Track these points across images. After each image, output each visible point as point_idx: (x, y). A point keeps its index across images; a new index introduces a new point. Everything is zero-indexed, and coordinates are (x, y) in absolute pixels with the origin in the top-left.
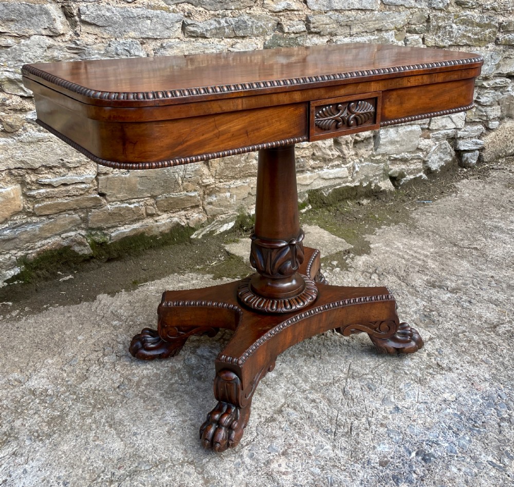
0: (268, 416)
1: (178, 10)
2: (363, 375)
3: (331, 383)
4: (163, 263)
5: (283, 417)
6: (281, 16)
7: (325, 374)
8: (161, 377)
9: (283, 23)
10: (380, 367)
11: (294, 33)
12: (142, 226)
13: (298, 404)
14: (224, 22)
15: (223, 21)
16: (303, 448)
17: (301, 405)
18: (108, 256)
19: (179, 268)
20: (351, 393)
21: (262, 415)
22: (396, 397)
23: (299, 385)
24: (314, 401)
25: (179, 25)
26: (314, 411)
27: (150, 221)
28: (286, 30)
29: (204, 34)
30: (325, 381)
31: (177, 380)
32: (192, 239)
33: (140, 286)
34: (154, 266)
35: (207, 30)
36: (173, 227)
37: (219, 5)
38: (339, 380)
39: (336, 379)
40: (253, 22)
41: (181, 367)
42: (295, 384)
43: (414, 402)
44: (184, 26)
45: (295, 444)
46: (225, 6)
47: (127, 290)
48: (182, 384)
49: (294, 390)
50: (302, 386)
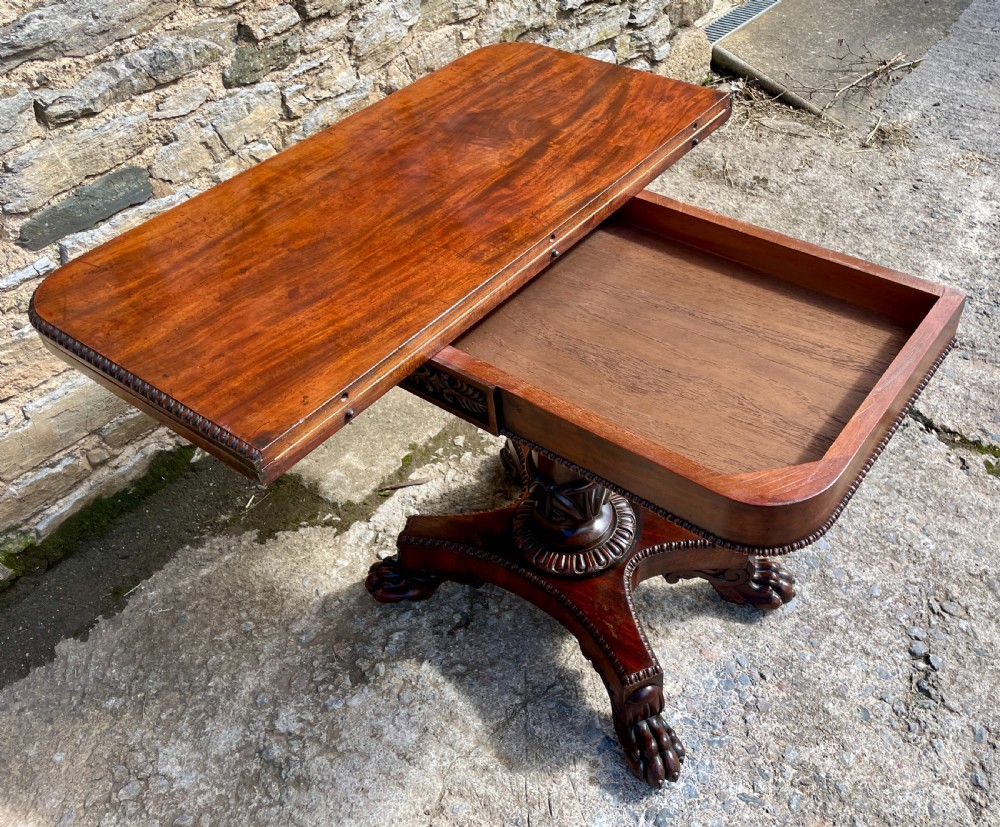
1: (14, 85)
2: (549, 688)
3: (504, 724)
4: (156, 530)
5: (447, 818)
6: (240, 9)
7: (493, 707)
8: (232, 802)
9: (248, 23)
11: (276, 34)
12: (91, 488)
13: (464, 783)
14: (123, 66)
15: (121, 66)
17: (469, 783)
18: (45, 563)
19: (190, 531)
23: (457, 745)
24: (486, 769)
25: (30, 114)
26: (491, 790)
27: (104, 473)
28: (260, 35)
29: (89, 109)
31: (260, 801)
32: (194, 464)
33: (128, 597)
34: (140, 543)
35: (93, 101)
36: (152, 464)
37: (101, 39)
38: (515, 713)
40: (186, 45)
41: (259, 767)
42: (451, 745)
44: (40, 112)
46: (117, 36)
47: (108, 614)
48: (270, 806)
49: (452, 758)
50: (462, 745)
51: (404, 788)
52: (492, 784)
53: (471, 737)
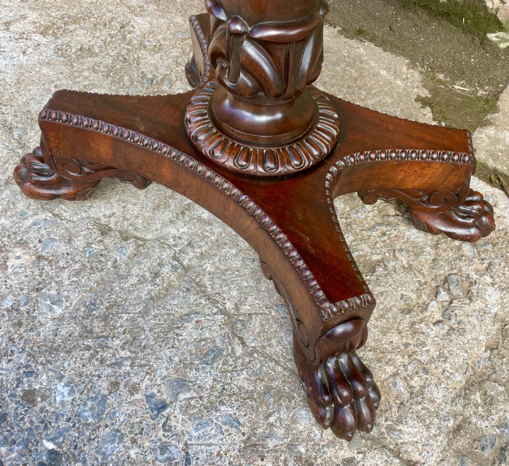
0: (112, 226)
2: (241, 339)
3: (204, 292)
4: (419, 39)
7: (224, 280)
10: (272, 364)
13: (147, 256)
16: (52, 278)
17: (146, 260)
19: (423, 59)
20: (186, 324)
21: (112, 219)
22: (192, 402)
23: (189, 250)
24: (157, 275)
26: (133, 280)
30: (208, 283)
32: (488, 38)
34: (406, 34)
38: (214, 302)
39: (218, 298)
42: (190, 244)
43: (186, 437)
45: (58, 267)
47: (342, 32)
49: (176, 246)
50: (187, 254)
51: (154, 209)
52: (139, 281)
53: (195, 262)
